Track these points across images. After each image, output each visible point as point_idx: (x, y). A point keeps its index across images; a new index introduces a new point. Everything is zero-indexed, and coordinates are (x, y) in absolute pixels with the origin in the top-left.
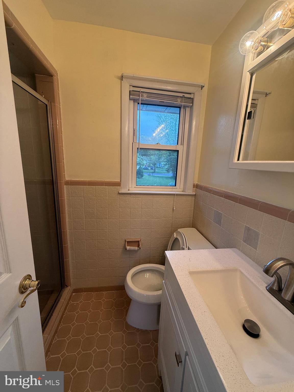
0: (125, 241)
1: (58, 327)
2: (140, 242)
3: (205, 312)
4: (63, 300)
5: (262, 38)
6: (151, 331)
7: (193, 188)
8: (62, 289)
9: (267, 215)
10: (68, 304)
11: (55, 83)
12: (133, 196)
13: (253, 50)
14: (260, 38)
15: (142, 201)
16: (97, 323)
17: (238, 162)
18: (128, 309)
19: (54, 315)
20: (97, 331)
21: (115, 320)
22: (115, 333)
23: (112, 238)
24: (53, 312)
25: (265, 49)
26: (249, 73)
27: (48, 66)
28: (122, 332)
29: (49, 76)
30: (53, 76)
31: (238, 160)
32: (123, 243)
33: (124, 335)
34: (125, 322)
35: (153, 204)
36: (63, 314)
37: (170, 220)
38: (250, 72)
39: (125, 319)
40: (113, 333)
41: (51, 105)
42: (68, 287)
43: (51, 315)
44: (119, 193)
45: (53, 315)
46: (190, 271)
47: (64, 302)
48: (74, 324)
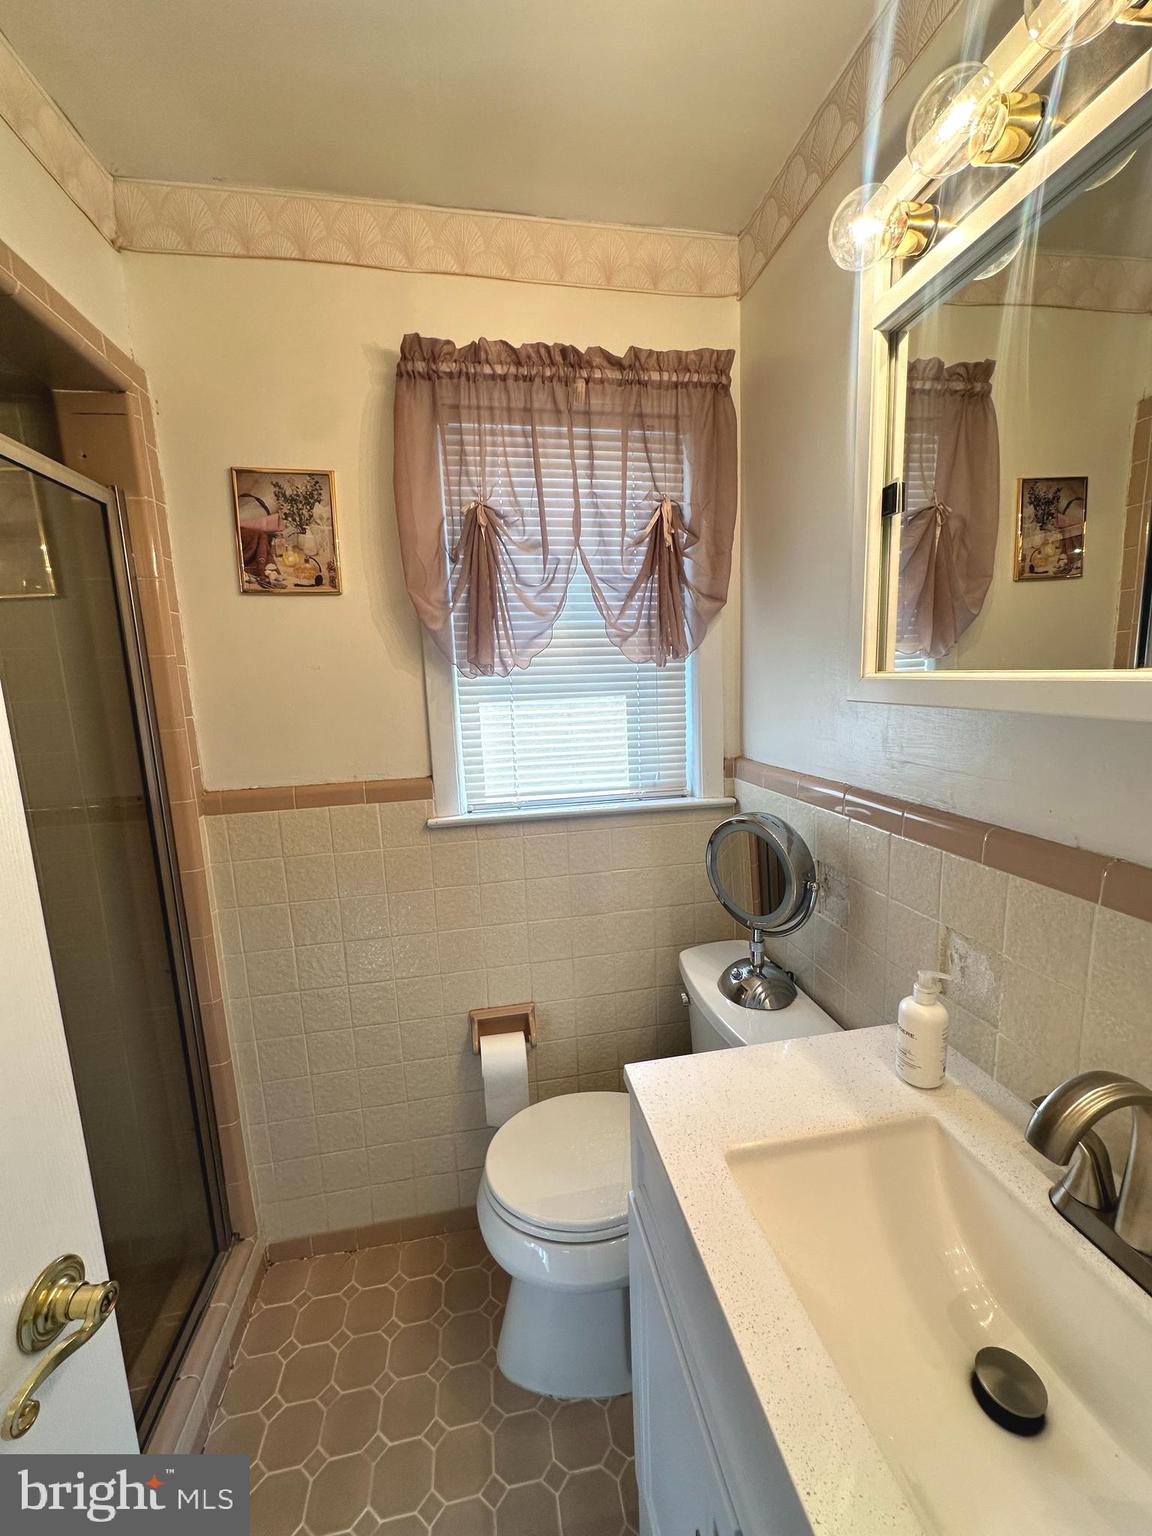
0: (471, 1020)
1: (204, 1427)
2: (531, 1019)
3: (799, 1349)
4: (223, 1304)
5: (911, 204)
6: (604, 1402)
7: (726, 776)
8: (217, 1251)
9: (1019, 880)
10: (246, 1314)
11: (136, 416)
12: (486, 831)
13: (884, 249)
14: (905, 204)
15: (525, 848)
16: (374, 1388)
17: (881, 675)
18: (503, 1311)
19: (183, 1378)
20: (375, 1431)
21: (451, 1367)
22: (452, 1429)
23: (414, 1014)
24: (177, 1367)
25: (932, 243)
26: (882, 332)
27: (99, 355)
28: (484, 1422)
29: (111, 391)
30: (124, 392)
31: (881, 667)
32: (462, 1029)
33: (491, 1433)
34: (491, 1373)
35: (571, 856)
36: (227, 1365)
37: (647, 914)
38: (882, 328)
39: (492, 1360)
40: (443, 1430)
41: (123, 501)
42: (243, 1240)
43: (173, 1378)
44: (428, 828)
45: (179, 1379)
46: (732, 1152)
47: (228, 1311)
48: (276, 1404)
